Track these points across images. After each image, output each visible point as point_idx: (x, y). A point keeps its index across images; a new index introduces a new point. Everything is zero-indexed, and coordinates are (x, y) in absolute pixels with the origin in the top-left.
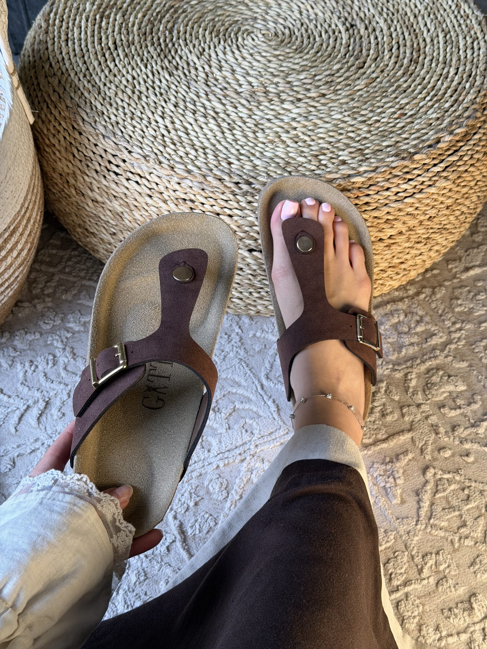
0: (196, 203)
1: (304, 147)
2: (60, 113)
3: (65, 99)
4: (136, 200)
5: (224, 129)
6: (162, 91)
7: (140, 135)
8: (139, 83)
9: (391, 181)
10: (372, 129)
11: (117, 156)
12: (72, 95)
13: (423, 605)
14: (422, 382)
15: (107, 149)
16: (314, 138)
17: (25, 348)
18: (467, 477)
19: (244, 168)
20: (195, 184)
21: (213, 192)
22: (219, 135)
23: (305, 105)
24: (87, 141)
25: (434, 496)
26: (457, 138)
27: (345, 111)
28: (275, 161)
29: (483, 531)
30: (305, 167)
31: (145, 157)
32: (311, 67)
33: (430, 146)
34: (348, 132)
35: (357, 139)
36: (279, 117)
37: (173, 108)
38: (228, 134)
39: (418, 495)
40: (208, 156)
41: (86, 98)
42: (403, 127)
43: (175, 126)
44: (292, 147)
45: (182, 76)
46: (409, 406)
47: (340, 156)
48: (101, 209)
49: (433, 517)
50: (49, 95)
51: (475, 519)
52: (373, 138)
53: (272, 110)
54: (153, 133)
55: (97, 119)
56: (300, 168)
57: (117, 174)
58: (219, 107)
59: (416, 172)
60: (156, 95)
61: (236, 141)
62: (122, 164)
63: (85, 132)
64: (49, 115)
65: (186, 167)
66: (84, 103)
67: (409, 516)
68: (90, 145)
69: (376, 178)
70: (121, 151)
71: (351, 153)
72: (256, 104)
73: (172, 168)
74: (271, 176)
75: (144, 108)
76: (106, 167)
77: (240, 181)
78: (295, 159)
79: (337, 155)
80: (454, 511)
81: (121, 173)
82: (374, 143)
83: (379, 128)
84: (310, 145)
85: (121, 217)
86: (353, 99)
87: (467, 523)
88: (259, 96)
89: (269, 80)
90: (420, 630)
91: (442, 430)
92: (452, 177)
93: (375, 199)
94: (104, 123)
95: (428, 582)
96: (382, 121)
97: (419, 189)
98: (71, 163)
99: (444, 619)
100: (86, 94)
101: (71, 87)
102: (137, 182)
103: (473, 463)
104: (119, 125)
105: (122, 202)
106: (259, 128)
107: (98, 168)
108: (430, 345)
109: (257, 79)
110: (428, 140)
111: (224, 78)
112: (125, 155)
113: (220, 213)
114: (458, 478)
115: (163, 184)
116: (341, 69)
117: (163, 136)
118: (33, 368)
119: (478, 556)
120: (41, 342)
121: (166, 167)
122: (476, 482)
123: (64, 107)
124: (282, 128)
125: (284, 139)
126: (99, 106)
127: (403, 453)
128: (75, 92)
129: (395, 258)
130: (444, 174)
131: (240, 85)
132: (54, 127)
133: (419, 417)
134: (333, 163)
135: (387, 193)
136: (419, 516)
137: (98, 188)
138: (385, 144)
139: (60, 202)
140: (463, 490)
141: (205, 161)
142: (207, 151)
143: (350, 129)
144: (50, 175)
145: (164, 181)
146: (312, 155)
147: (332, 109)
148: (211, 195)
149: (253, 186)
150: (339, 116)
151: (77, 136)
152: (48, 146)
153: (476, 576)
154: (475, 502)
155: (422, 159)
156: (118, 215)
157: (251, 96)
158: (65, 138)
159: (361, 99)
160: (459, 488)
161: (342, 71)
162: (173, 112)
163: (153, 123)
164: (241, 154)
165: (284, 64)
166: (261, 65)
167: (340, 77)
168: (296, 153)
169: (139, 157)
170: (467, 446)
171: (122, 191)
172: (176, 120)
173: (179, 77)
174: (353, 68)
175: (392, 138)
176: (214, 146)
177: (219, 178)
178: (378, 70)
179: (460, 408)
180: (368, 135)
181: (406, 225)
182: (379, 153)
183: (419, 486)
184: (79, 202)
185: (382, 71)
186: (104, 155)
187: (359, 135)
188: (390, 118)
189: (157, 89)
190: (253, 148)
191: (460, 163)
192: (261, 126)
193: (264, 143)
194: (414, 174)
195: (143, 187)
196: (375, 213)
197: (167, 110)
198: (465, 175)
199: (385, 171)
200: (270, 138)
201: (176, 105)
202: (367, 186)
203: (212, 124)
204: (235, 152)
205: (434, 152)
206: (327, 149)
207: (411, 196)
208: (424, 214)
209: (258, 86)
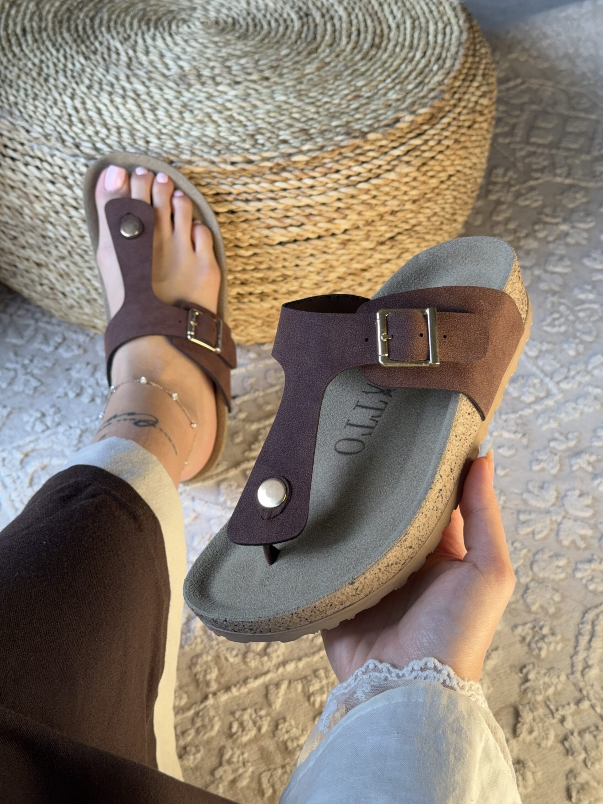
1: (238, 127)
4: (36, 188)
5: (144, 109)
6: (75, 74)
7: (42, 115)
8: (48, 67)
9: (341, 162)
10: (321, 110)
11: (13, 138)
16: (252, 118)
19: (164, 147)
22: (138, 115)
23: (244, 88)
26: (420, 120)
27: (291, 93)
28: (202, 141)
30: (237, 146)
31: (46, 136)
32: (255, 53)
33: (387, 125)
34: (292, 113)
35: (303, 119)
36: (212, 98)
37: (85, 90)
38: (149, 114)
40: (122, 134)
42: (358, 108)
43: (85, 106)
44: (224, 127)
45: (100, 60)
47: (280, 136)
52: (321, 119)
53: (205, 92)
54: (57, 112)
56: (232, 147)
57: (13, 159)
58: (141, 89)
59: (372, 154)
60: (67, 77)
61: (158, 121)
62: (19, 147)
65: (94, 145)
69: (323, 158)
70: (19, 132)
71: (294, 133)
72: (186, 87)
73: (78, 146)
74: (196, 154)
75: (50, 89)
76: (1, 153)
78: (225, 138)
79: (277, 134)
81: (18, 158)
82: (323, 123)
83: (328, 109)
84: (245, 126)
85: (21, 213)
86: (301, 83)
88: (191, 79)
89: (204, 64)
92: (417, 162)
93: (322, 182)
96: (333, 102)
97: (375, 173)
102: (37, 167)
104: (18, 106)
105: (20, 193)
106: (186, 109)
109: (190, 63)
110: (385, 120)
111: (151, 62)
112: (24, 137)
115: (68, 168)
116: (290, 54)
117: (70, 115)
121: (70, 145)
124: (215, 108)
125: (216, 119)
130: (406, 158)
131: (169, 69)
134: (272, 143)
135: (336, 176)
138: (334, 123)
141: (118, 140)
142: (122, 130)
145: (69, 163)
146: (248, 135)
147: (276, 91)
149: (174, 165)
155: (378, 140)
156: (17, 211)
157: (181, 79)
159: (311, 82)
161: (290, 56)
162: (85, 94)
163: (60, 104)
164: (162, 134)
165: (224, 50)
166: (195, 51)
167: (288, 61)
168: (229, 132)
169: (39, 137)
171: (19, 180)
172: (88, 101)
173: (97, 61)
175: (343, 118)
176: (131, 125)
178: (333, 55)
180: (316, 116)
181: (362, 218)
182: (327, 133)
187: (305, 116)
188: (342, 100)
189: (69, 73)
190: (177, 128)
191: (424, 148)
192: (190, 108)
193: (191, 124)
194: (368, 157)
195: (45, 172)
196: (322, 199)
197: (78, 92)
198: (432, 163)
199: (333, 151)
200: (199, 117)
201: (89, 87)
202: (312, 168)
203: (131, 104)
204: (155, 131)
205: (392, 132)
206: (267, 129)
207: (366, 181)
208: (385, 205)
209: (190, 70)
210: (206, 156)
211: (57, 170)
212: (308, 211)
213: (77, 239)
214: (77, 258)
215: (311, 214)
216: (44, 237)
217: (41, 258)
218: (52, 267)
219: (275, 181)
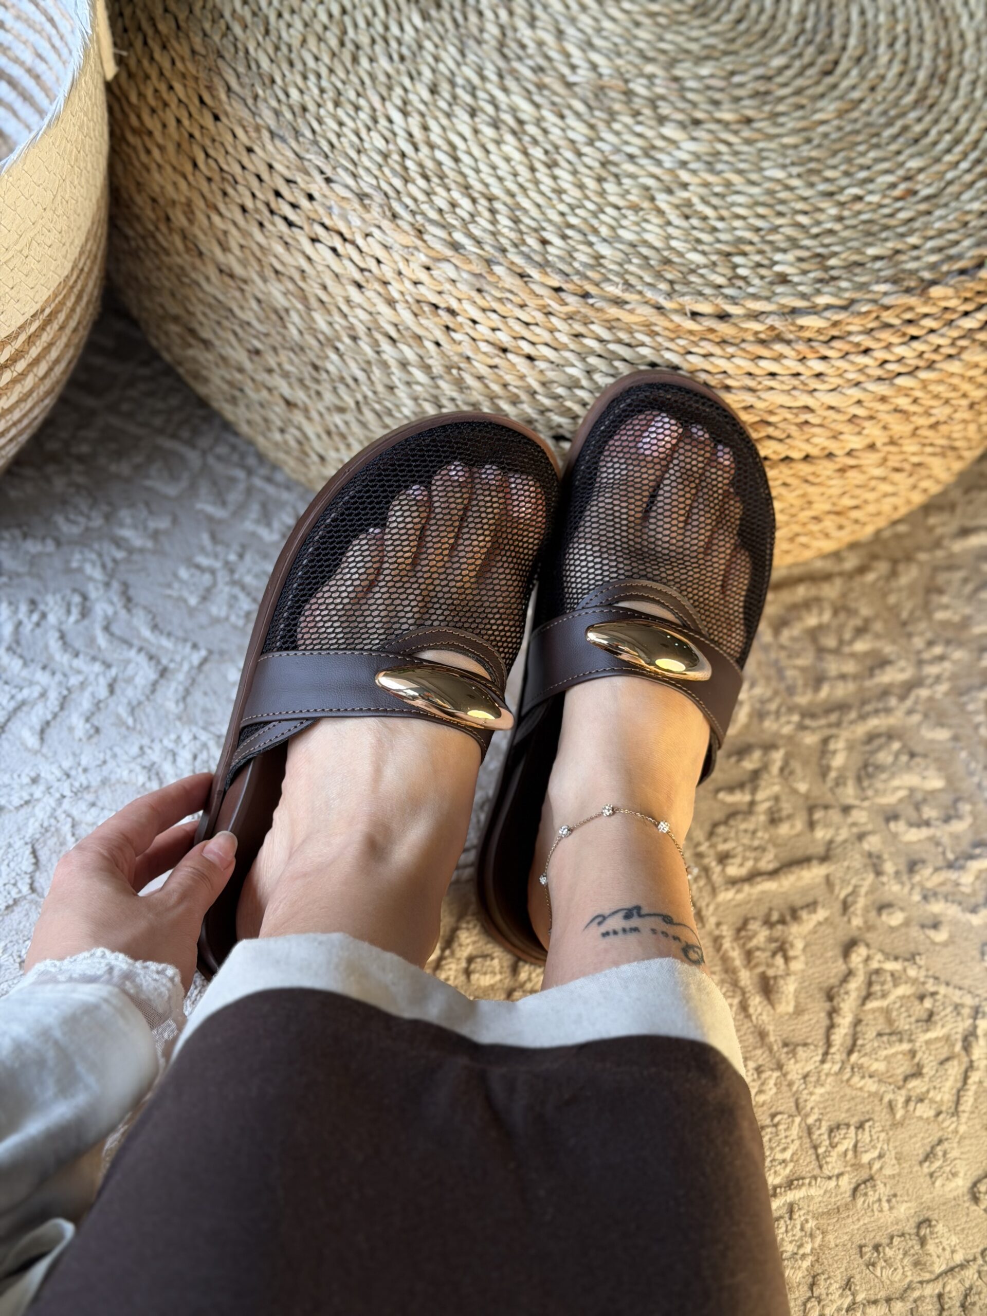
0: (460, 319)
1: (702, 230)
2: (173, 63)
3: (191, 34)
4: (325, 288)
5: (535, 161)
6: (405, 51)
7: (352, 145)
8: (356, 26)
9: (878, 334)
10: (846, 213)
11: (295, 182)
12: (207, 26)
13: (824, 1233)
14: (857, 760)
15: (277, 166)
16: (725, 213)
17: (22, 570)
18: (930, 973)
19: (574, 259)
20: (465, 275)
21: (500, 299)
22: (524, 173)
23: (708, 136)
24: (229, 138)
25: (863, 1003)
27: (793, 164)
28: (640, 254)
29: (954, 1091)
30: (702, 276)
31: (362, 197)
32: (726, 53)
33: (962, 272)
34: (796, 212)
35: (815, 230)
36: (653, 153)
37: (426, 95)
38: (542, 174)
39: (830, 998)
40: (498, 217)
41: (236, 39)
42: (911, 220)
43: (428, 137)
44: (677, 227)
45: (449, 24)
46: (826, 807)
47: (776, 263)
48: (238, 294)
49: (857, 1048)
50: (152, 20)
51: (942, 1063)
52: (846, 234)
53: (640, 135)
54: (380, 144)
55: (260, 92)
56: (692, 278)
57: (290, 224)
58: (526, 110)
59: (929, 323)
60: (391, 58)
61: (560, 192)
62: (304, 202)
63: (227, 115)
64: (146, 63)
65: (450, 234)
66: (232, 50)
67: (809, 1041)
68: (235, 147)
69: (848, 324)
70: (307, 173)
71: (801, 260)
72: (604, 116)
73: (420, 232)
74: (631, 286)
75: (363, 83)
76: (268, 205)
77: (564, 286)
78: (681, 255)
79: (770, 259)
80: (901, 1041)
81: (299, 223)
82: (850, 244)
83: (859, 213)
84: (715, 230)
85: (281, 318)
86: (809, 141)
87: (925, 1071)
88: (613, 99)
89: (636, 66)
90: (812, 1286)
91: (889, 867)
93: (838, 368)
94: (274, 103)
95: (837, 1186)
96: (869, 198)
97: (927, 360)
98: (185, 177)
99: (864, 1268)
100: (237, 29)
101: (204, 7)
102: (334, 250)
103: (945, 944)
104: (308, 115)
105: (291, 286)
106: (609, 172)
107: (249, 204)
108: (878, 685)
109: (610, 59)
110: (960, 257)
111: (540, 44)
112: (317, 186)
113: (510, 348)
114: (912, 972)
115: (393, 265)
116: (787, 67)
117: (403, 155)
118: (35, 617)
119: (940, 1142)
120: (57, 563)
121: (407, 227)
122: (948, 984)
123: (187, 53)
124: (659, 179)
125: (663, 206)
126: (265, 64)
127: (807, 906)
128: (214, 21)
129: (847, 496)
131: (573, 68)
132: (156, 91)
133: (844, 834)
134: (762, 278)
135: (863, 360)
136: (829, 1044)
137: (242, 247)
138: (871, 251)
139: (139, 258)
140: (922, 998)
141: (490, 227)
142: (497, 205)
143: (800, 206)
144: (125, 196)
145: (397, 257)
146: (719, 252)
147: (765, 154)
148: (495, 305)
149: (591, 301)
150: (779, 174)
151: (208, 121)
152: (134, 131)
153: (933, 1183)
154: (943, 1026)
155: (945, 298)
156: (276, 312)
157: (596, 96)
158: (179, 121)
159: (826, 142)
160: (914, 995)
161: (789, 73)
162: (425, 104)
163: (383, 122)
164: (571, 226)
165: (669, 36)
166: (619, 30)
167: (785, 85)
168: (686, 241)
169: (348, 194)
170: (937, 907)
171: (295, 264)
172: (432, 124)
173: (443, 24)
174: (811, 72)
175: (886, 240)
176: (513, 195)
177: (519, 271)
178: (865, 85)
179: (927, 824)
180: (837, 227)
181: (886, 433)
182: (858, 270)
183: (834, 981)
184: (188, 268)
185: (873, 89)
186: (265, 175)
187: (818, 223)
188: (884, 196)
189: (394, 44)
190: (595, 215)
192: (613, 169)
193: (618, 208)
194: (923, 327)
195: (347, 263)
196: (832, 399)
197: (412, 97)
199: (868, 313)
200: (633, 197)
201: (434, 90)
202: (825, 339)
203: (510, 147)
204: (557, 218)
205: (970, 285)
206: (751, 243)
207: (910, 373)
208: (927, 414)
209: (611, 76)
210: (649, 294)
211: (372, 265)
212: (804, 417)
213: (380, 388)
214: (369, 416)
215: (806, 422)
216: (316, 368)
217: (300, 396)
218: (314, 415)
219: (760, 357)
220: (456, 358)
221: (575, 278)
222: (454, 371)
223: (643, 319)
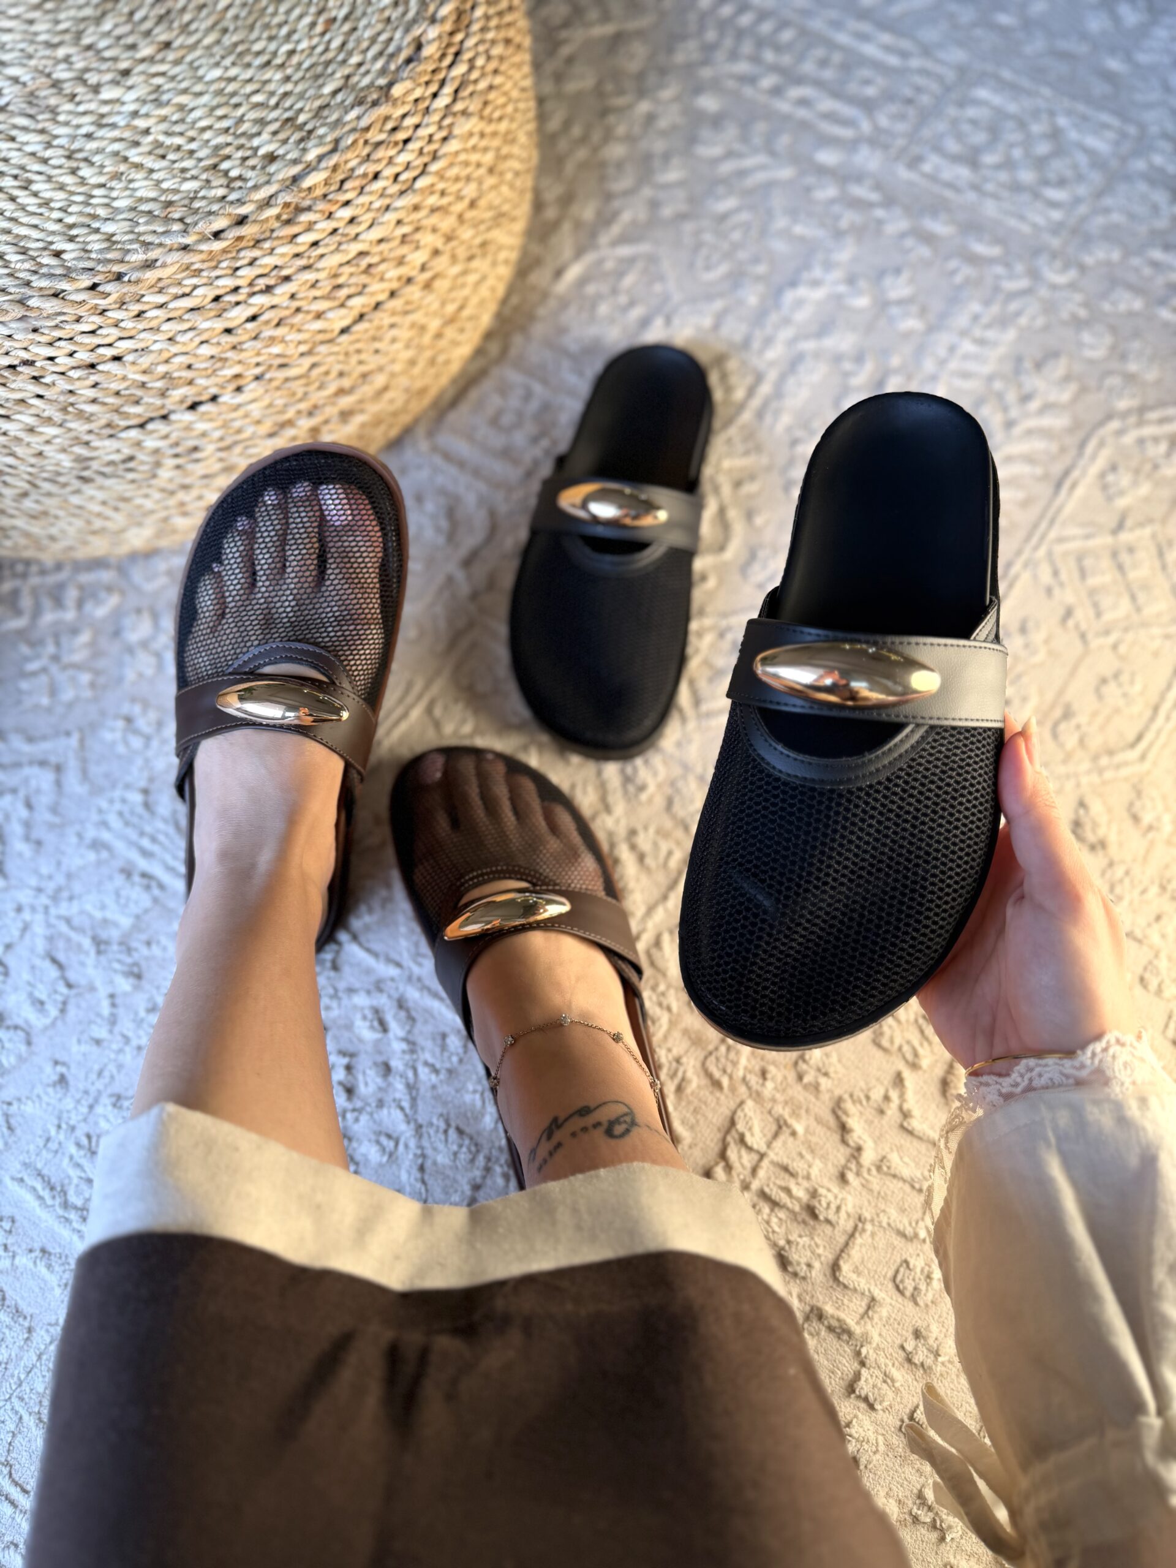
0: (38, 364)
1: (182, 159)
5: (11, 191)
9: (375, 156)
10: (289, 71)
16: (191, 133)
19: (91, 252)
20: (14, 325)
21: (56, 326)
23: (142, 78)
26: (448, 27)
27: (223, 57)
28: (142, 212)
30: (204, 198)
33: (409, 61)
34: (249, 96)
35: (273, 101)
36: (105, 121)
38: (24, 198)
40: (7, 257)
42: (343, 44)
44: (160, 170)
52: (299, 88)
53: (85, 113)
56: (196, 204)
59: (410, 122)
61: (46, 203)
69: (346, 162)
71: (275, 133)
72: (47, 116)
74: (149, 244)
77: (96, 280)
78: (176, 191)
79: (251, 148)
82: (308, 95)
83: (300, 64)
84: (192, 152)
86: (225, 31)
88: (45, 98)
89: (48, 57)
92: (474, 106)
93: (363, 205)
96: (301, 47)
97: (429, 153)
106: (77, 160)
109: (24, 65)
110: (399, 49)
113: (95, 361)
124: (121, 140)
125: (136, 159)
129: (447, 304)
130: (459, 106)
134: (253, 168)
135: (378, 185)
138: (327, 90)
141: (6, 271)
143: (249, 88)
146: (206, 169)
147: (196, 64)
148: (57, 334)
149: (126, 279)
150: (217, 73)
155: (408, 92)
157: (30, 103)
159: (240, 23)
164: (72, 226)
165: (62, 16)
166: (18, 37)
168: (174, 177)
175: (333, 73)
177: (52, 292)
180: (289, 87)
181: (439, 234)
182: (326, 113)
187: (272, 94)
188: (311, 38)
190: (86, 204)
191: (475, 75)
192: (80, 156)
193: (103, 186)
194: (408, 128)
196: (376, 234)
198: (492, 96)
199: (355, 142)
200: (109, 169)
202: (337, 186)
204: (56, 227)
205: (421, 68)
206: (228, 144)
207: (423, 173)
208: (459, 198)
209: (33, 79)
210: (168, 241)
212: (364, 262)
213: (33, 460)
214: (47, 486)
215: (370, 266)
218: (13, 512)
219: (295, 236)
220: (62, 398)
221: (100, 268)
222: (70, 409)
223: (177, 266)
